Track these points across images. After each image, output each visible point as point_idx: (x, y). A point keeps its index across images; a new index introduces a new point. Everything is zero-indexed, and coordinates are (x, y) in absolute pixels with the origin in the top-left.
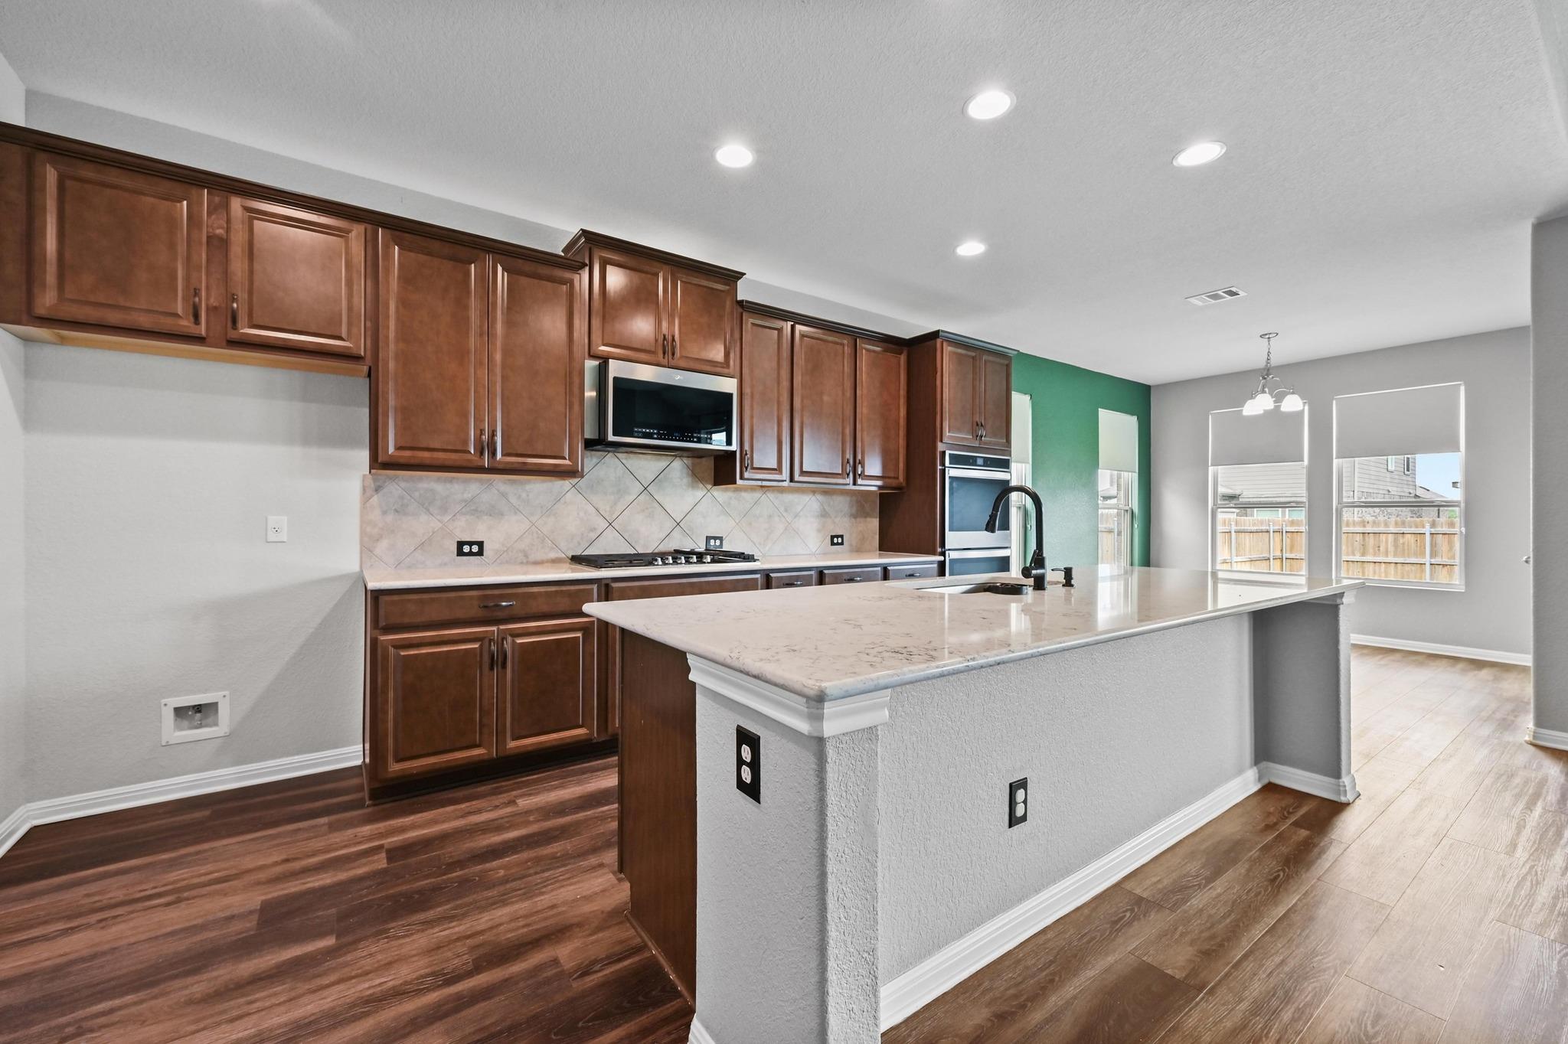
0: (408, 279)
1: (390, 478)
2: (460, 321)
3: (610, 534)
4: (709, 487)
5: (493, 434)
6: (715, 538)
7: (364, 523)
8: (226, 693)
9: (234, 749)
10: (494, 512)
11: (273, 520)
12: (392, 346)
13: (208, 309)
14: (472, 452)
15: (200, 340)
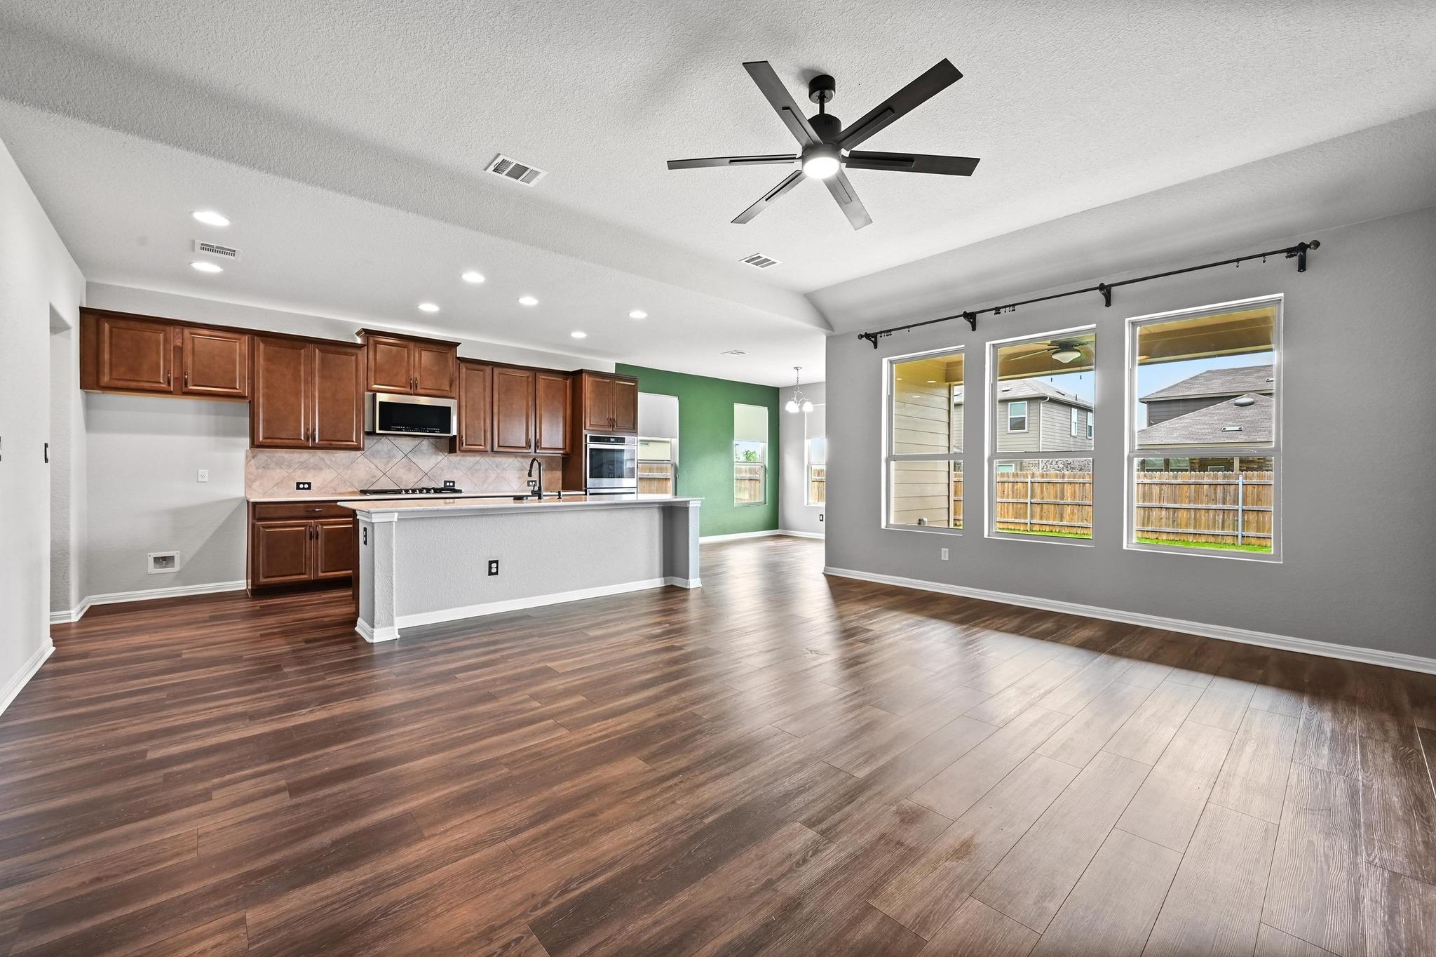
0: (268, 359)
1: (260, 451)
2: (296, 377)
3: (384, 479)
4: (446, 454)
5: (314, 430)
6: (450, 482)
7: (247, 473)
8: (178, 552)
9: (181, 578)
10: (317, 468)
11: (201, 472)
12: (261, 391)
13: (174, 378)
14: (303, 439)
15: (170, 393)
